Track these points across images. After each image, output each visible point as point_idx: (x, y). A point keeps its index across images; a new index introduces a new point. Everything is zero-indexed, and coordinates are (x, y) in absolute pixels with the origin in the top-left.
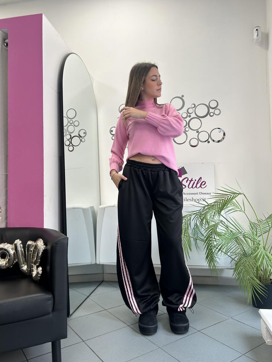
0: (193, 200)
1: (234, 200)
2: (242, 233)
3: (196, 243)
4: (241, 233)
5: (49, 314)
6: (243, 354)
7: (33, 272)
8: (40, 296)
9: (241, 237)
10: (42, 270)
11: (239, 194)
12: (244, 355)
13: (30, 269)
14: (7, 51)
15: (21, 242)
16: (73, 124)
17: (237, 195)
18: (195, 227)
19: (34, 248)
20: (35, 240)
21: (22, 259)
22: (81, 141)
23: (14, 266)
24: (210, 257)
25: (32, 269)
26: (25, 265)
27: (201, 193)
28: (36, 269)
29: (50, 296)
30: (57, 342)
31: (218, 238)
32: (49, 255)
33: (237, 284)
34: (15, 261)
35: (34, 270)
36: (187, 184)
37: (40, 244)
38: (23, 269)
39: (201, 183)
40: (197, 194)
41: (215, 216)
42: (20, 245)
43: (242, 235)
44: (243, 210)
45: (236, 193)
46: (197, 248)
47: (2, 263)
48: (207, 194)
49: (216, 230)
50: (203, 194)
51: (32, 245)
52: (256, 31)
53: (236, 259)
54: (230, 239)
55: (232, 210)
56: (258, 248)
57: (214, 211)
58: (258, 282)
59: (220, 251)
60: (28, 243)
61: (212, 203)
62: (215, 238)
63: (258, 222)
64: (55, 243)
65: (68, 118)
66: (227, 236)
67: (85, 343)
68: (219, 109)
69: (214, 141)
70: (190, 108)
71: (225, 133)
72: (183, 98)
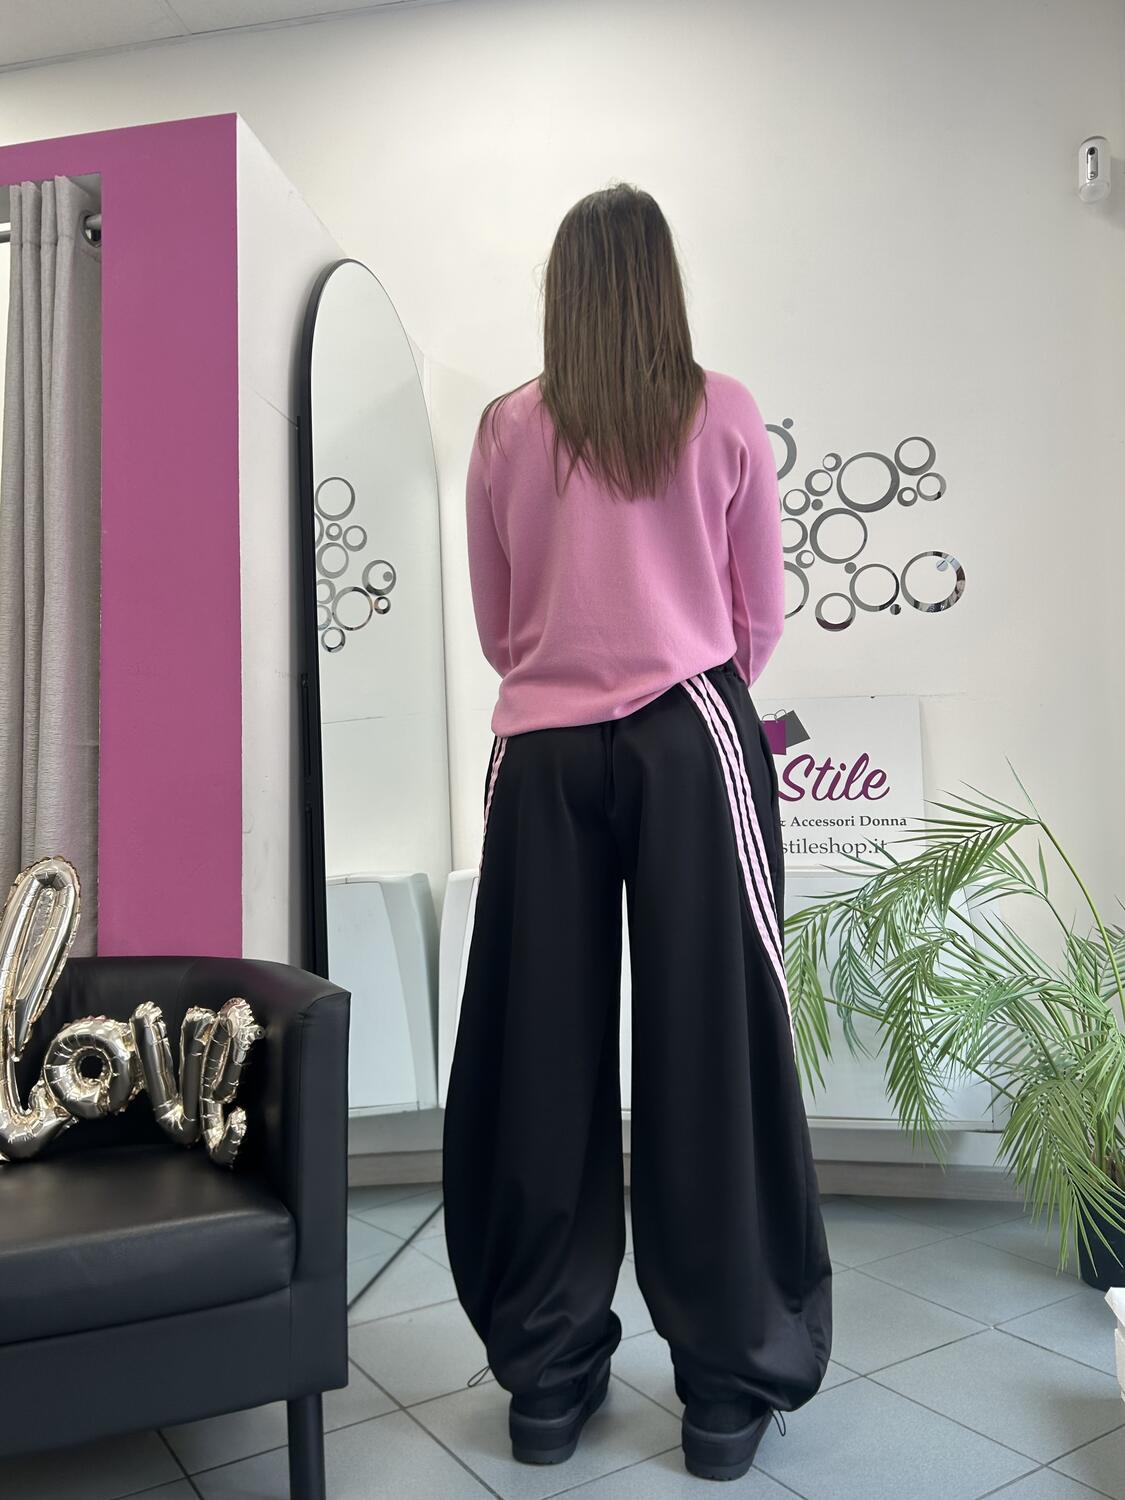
0: (835, 848)
1: (1002, 849)
2: (1036, 982)
3: (847, 1021)
4: (1030, 982)
5: (281, 1287)
6: (1044, 1463)
7: (209, 1131)
8: (243, 1218)
9: (1034, 999)
10: (248, 1122)
11: (1021, 823)
12: (1046, 1466)
13: (198, 1117)
14: (97, 259)
15: (158, 1012)
16: (340, 541)
17: (1015, 825)
18: (845, 958)
19: (215, 1037)
20: (217, 1004)
21: (162, 1081)
22: (375, 607)
23: (130, 1105)
24: (906, 1078)
25: (207, 1120)
26: (176, 1102)
27: (866, 821)
28: (221, 1119)
29: (285, 1220)
30: (311, 1402)
31: (939, 1002)
32: (277, 1061)
33: (1019, 1194)
34: (138, 1087)
35: (214, 1123)
36: (807, 784)
37: (241, 1018)
38: (166, 1120)
39: (866, 779)
40: (850, 823)
41: (924, 915)
42: (158, 1026)
43: (1038, 989)
44: (1040, 887)
45: (1011, 820)
46: (850, 1046)
47: (86, 1092)
48: (890, 823)
49: (931, 971)
50: (876, 822)
51: (204, 1024)
52: (1090, 156)
53: (1013, 1090)
54: (986, 1008)
55: (993, 889)
56: (1103, 1043)
57: (922, 891)
58: (1103, 1178)
59: (947, 1057)
60: (188, 1017)
61: (911, 862)
62: (924, 1003)
63: (1104, 939)
64: (301, 1014)
65: (320, 514)
66: (974, 995)
67: (410, 1416)
68: (936, 475)
69: (916, 604)
70: (820, 471)
71: (962, 571)
72: (788, 430)
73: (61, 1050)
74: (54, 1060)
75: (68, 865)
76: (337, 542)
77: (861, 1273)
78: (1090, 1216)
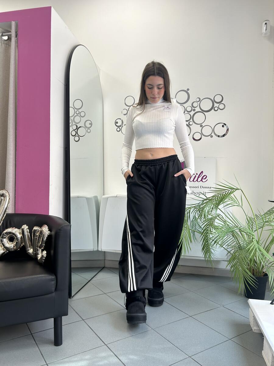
0: (194, 193)
1: (232, 195)
2: (238, 227)
3: (194, 234)
5: (52, 293)
6: (230, 339)
8: (44, 276)
9: (237, 231)
10: (47, 254)
11: (236, 189)
13: (36, 252)
15: (27, 227)
16: (79, 115)
17: (235, 190)
18: (194, 220)
19: (40, 234)
20: (41, 226)
21: (28, 243)
22: (87, 131)
23: (21, 249)
24: (206, 248)
26: (31, 248)
27: (201, 187)
29: (53, 277)
30: (59, 318)
31: (214, 231)
32: (53, 240)
33: (230, 276)
34: (22, 244)
35: (40, 254)
37: (45, 230)
38: (29, 252)
39: (202, 177)
40: (198, 187)
42: (27, 230)
43: (238, 229)
44: (241, 205)
45: (234, 189)
46: (194, 240)
47: (10, 245)
48: (207, 188)
49: (213, 224)
50: (204, 187)
51: (38, 230)
52: (265, 25)
53: (232, 252)
54: (226, 233)
55: (230, 205)
58: (251, 274)
59: (216, 244)
60: (34, 229)
61: (210, 198)
62: (210, 231)
64: (59, 229)
65: (74, 108)
66: (223, 229)
67: (85, 322)
68: (223, 104)
69: (218, 136)
70: (195, 102)
71: (228, 128)
72: (188, 91)
73: (4, 235)
74: (3, 237)
75: (7, 192)
77: (193, 292)
78: (246, 282)
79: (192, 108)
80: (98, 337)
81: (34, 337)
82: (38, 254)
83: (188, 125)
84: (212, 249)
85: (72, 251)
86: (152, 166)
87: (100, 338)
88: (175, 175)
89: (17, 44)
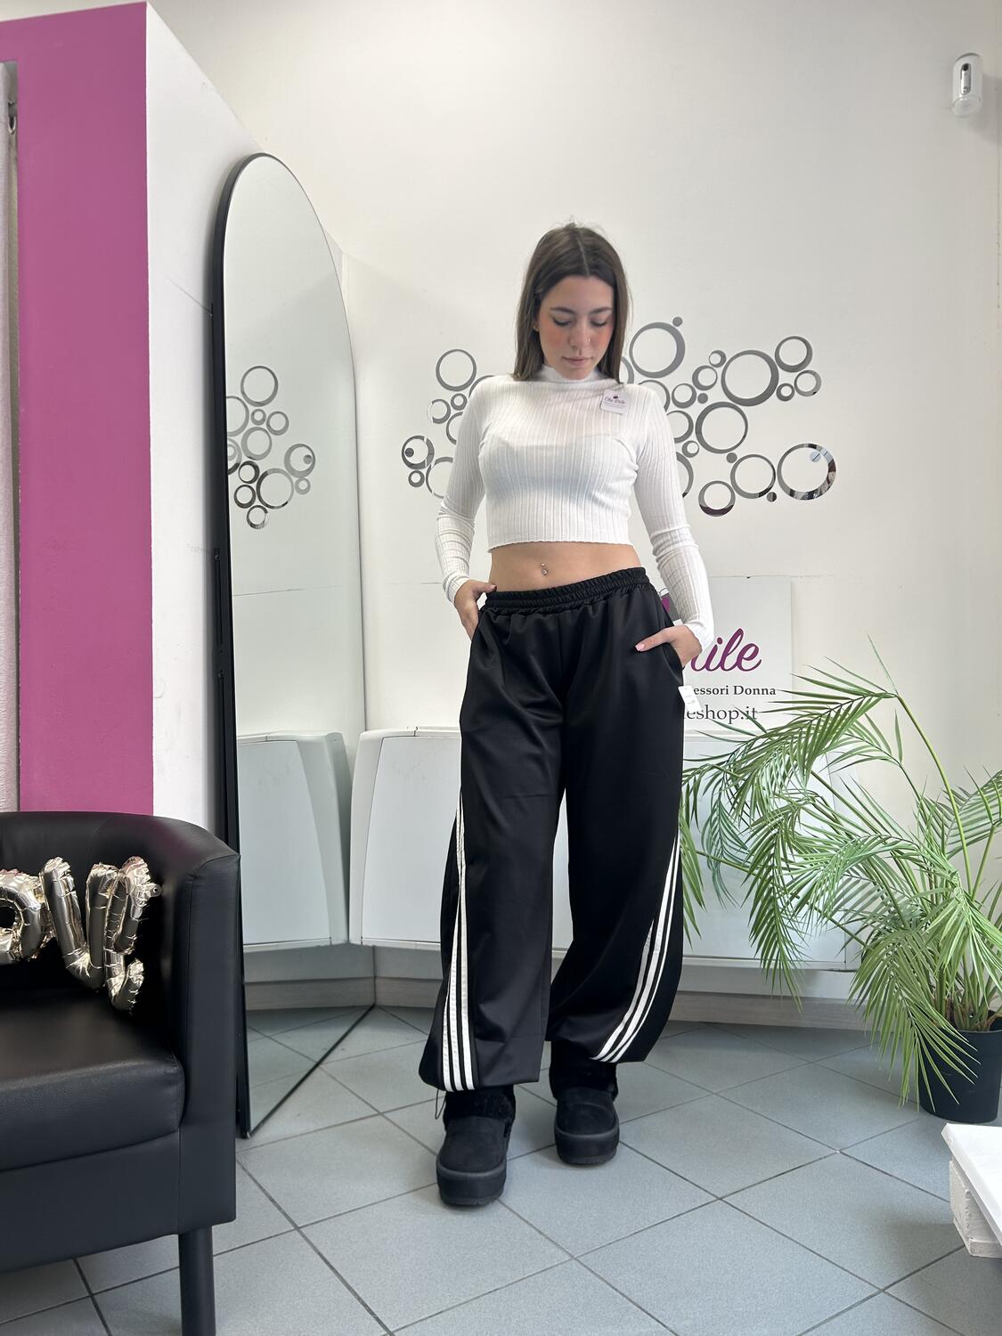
0: (710, 714)
1: (862, 719)
2: (889, 841)
3: (716, 873)
4: (883, 841)
5: (169, 1132)
6: (881, 1288)
7: (112, 979)
8: (134, 1068)
9: (886, 856)
10: (145, 973)
11: (880, 696)
12: (883, 1290)
13: (103, 965)
15: (66, 867)
16: (264, 426)
17: (874, 699)
18: (715, 815)
19: (117, 893)
20: (119, 862)
21: (71, 931)
22: (296, 487)
23: (42, 953)
24: (768, 925)
25: (110, 969)
26: (84, 950)
27: (739, 690)
28: (123, 968)
29: (173, 1069)
30: (201, 1234)
31: (799, 860)
32: (169, 919)
33: (867, 1025)
34: (48, 935)
35: (117, 972)
37: (138, 876)
38: (74, 967)
39: (739, 651)
40: (724, 692)
41: (787, 779)
42: (66, 880)
43: (889, 848)
44: (895, 754)
45: (870, 694)
46: (718, 894)
48: (761, 692)
49: (793, 829)
50: (748, 692)
51: (109, 879)
52: (963, 72)
53: (864, 936)
54: (842, 865)
55: (853, 755)
56: (947, 899)
57: (787, 756)
58: (944, 1023)
59: (806, 907)
60: (93, 872)
61: (779, 729)
62: (786, 860)
63: (950, 801)
64: (192, 876)
65: (245, 400)
66: (833, 852)
67: (304, 1236)
68: (813, 373)
69: (792, 493)
70: (705, 367)
71: (834, 463)
72: (677, 328)
76: (261, 426)
77: (722, 1097)
78: (929, 1054)
79: (694, 392)
80: (359, 1299)
81: (101, 1309)
82: (111, 976)
83: (683, 458)
84: (793, 929)
85: (246, 949)
86: (549, 613)
87: (365, 1306)
88: (640, 647)
89: (13, 153)
